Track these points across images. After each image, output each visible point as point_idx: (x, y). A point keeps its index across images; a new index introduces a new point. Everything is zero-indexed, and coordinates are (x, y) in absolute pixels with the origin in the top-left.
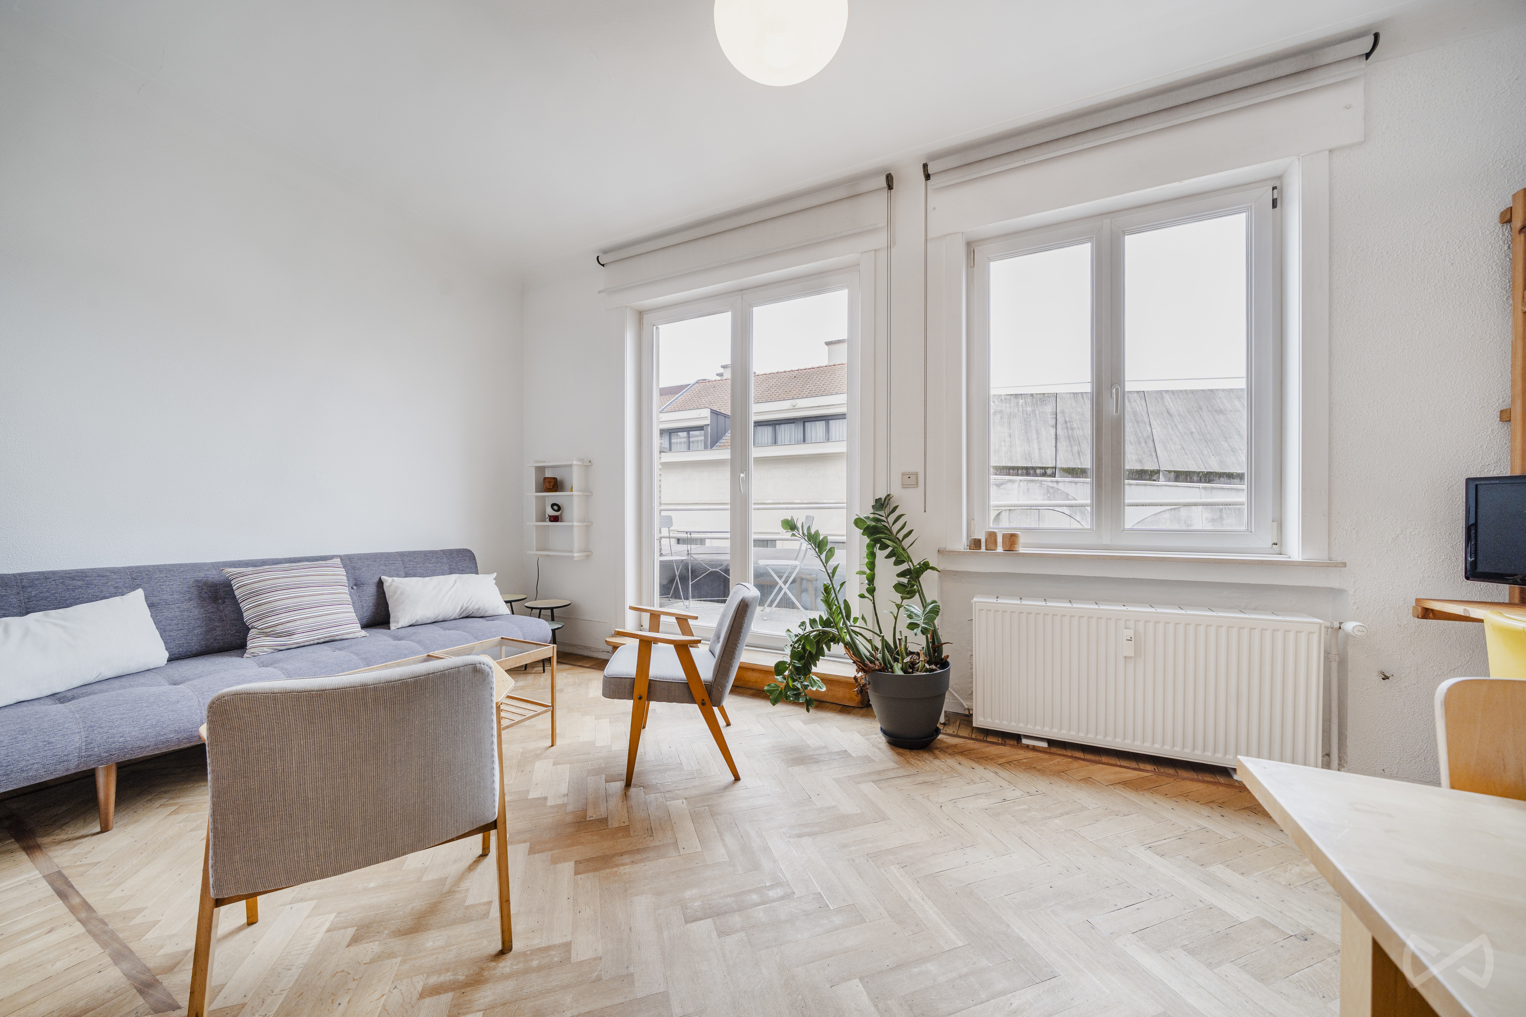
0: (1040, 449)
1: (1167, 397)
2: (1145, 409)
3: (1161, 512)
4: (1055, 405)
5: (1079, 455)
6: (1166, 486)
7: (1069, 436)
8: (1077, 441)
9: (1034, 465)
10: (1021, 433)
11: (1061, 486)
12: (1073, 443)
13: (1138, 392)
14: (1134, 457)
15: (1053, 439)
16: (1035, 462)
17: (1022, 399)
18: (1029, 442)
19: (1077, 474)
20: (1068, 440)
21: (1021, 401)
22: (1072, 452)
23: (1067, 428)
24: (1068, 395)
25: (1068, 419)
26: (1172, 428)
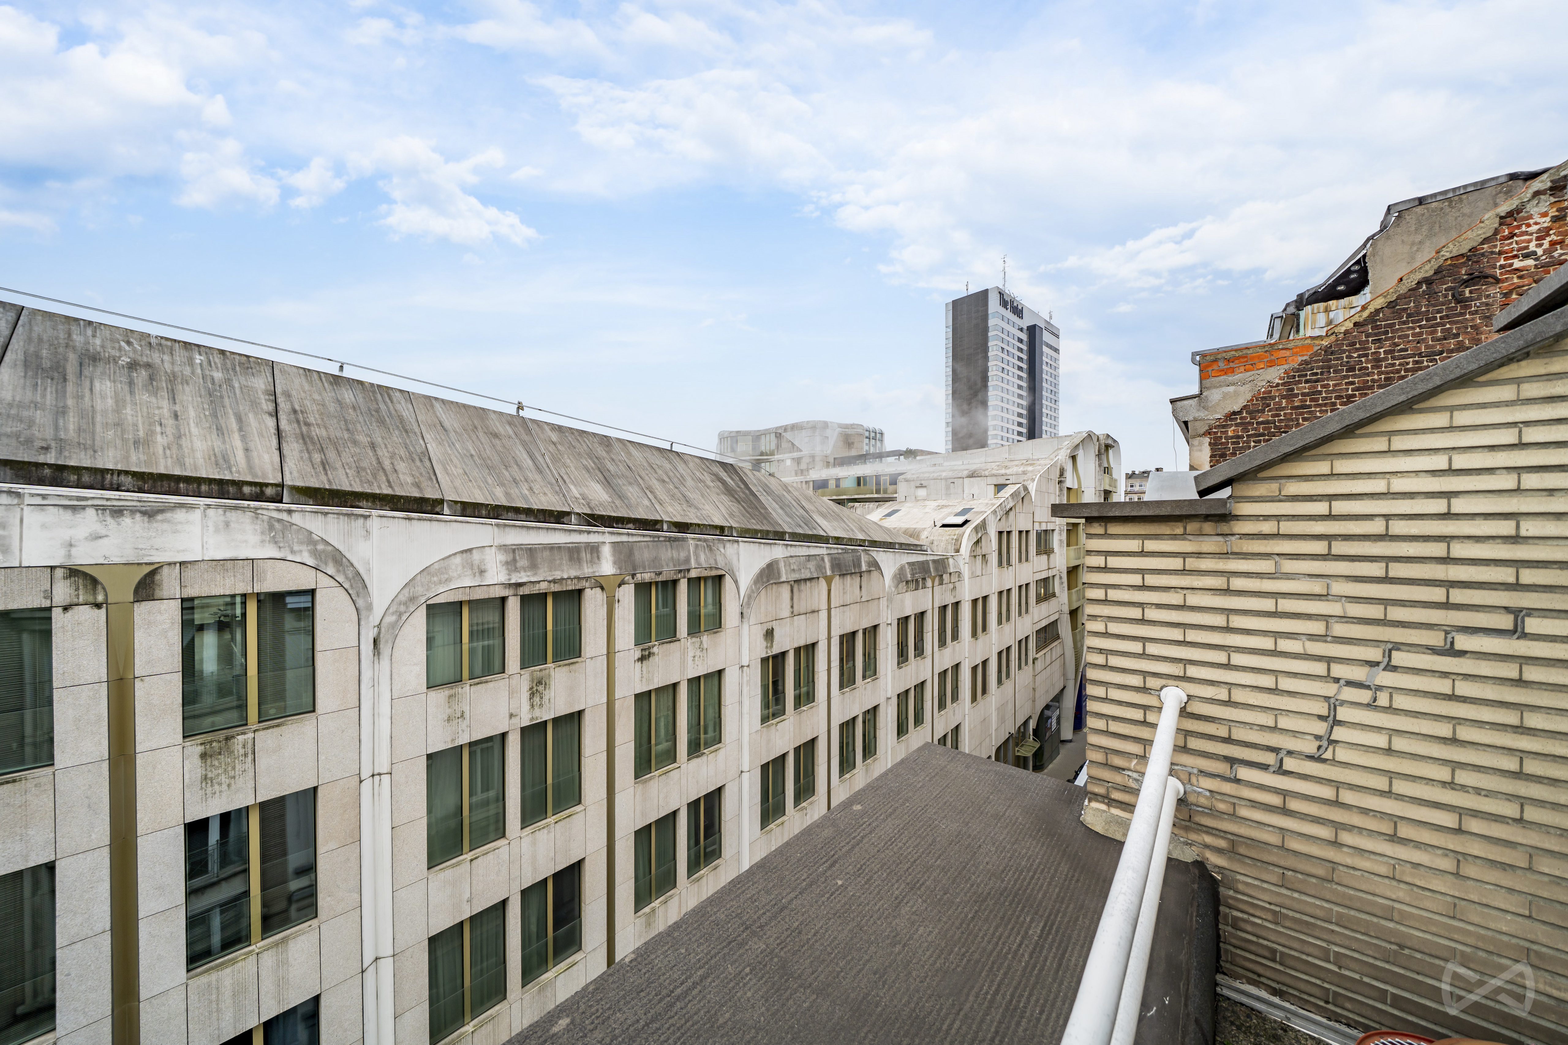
0: (247, 450)
1: (437, 405)
2: (414, 416)
4: (270, 379)
5: (324, 469)
6: (456, 521)
7: (302, 435)
8: (319, 446)
9: (236, 477)
10: (202, 415)
11: (296, 518)
12: (311, 448)
13: (401, 391)
14: (409, 480)
15: (274, 437)
16: (238, 472)
17: (200, 354)
18: (223, 434)
19: (323, 498)
20: (301, 441)
21: (198, 359)
22: (311, 462)
23: (298, 422)
24: (295, 370)
25: (297, 408)
26: (449, 446)
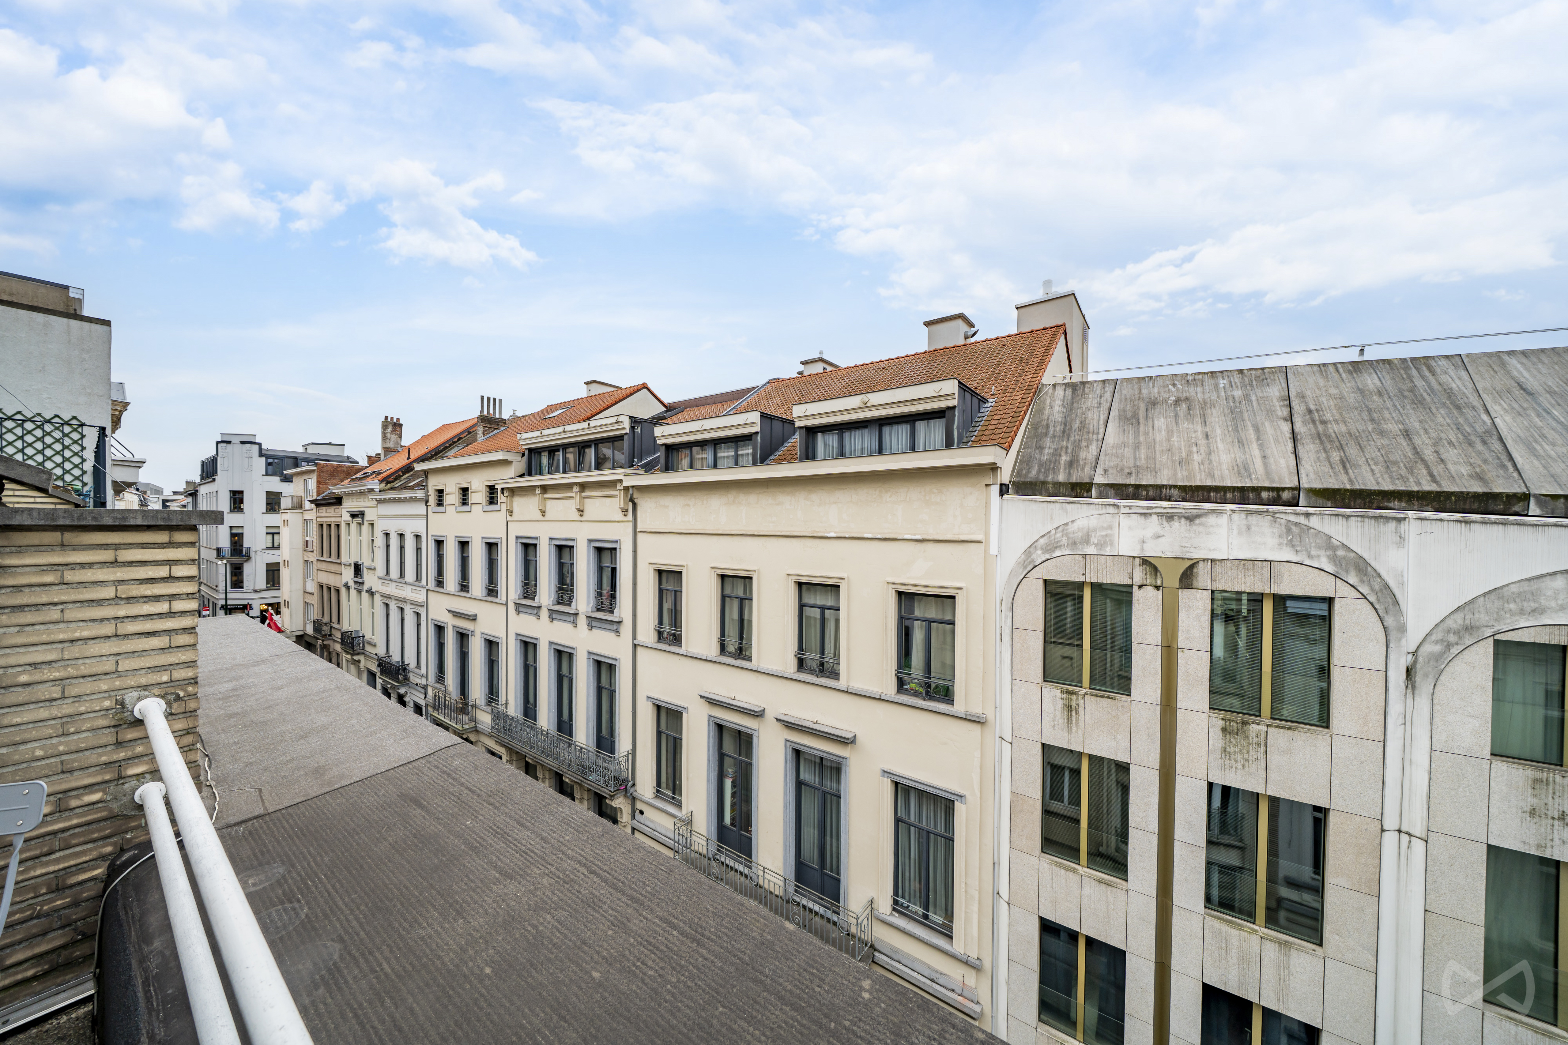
0: (1264, 457)
1: (1513, 362)
2: (1470, 385)
3: (1542, 576)
4: (1284, 385)
5: (1344, 467)
7: (1318, 434)
8: (1337, 443)
9: (1256, 484)
10: (1226, 432)
11: (1314, 522)
12: (1328, 446)
13: (1447, 357)
14: (1465, 470)
15: (1289, 441)
16: (1257, 479)
17: (1223, 379)
18: (1243, 445)
19: (1343, 499)
20: (1317, 441)
21: (1222, 383)
22: (1329, 461)
23: (1313, 421)
24: (1308, 369)
25: (1312, 407)
26: (1538, 415)
